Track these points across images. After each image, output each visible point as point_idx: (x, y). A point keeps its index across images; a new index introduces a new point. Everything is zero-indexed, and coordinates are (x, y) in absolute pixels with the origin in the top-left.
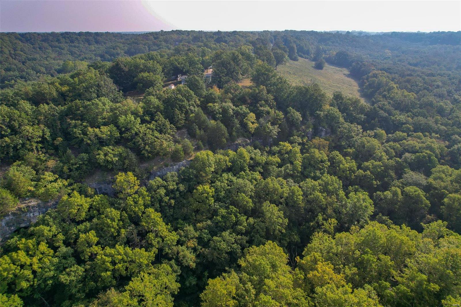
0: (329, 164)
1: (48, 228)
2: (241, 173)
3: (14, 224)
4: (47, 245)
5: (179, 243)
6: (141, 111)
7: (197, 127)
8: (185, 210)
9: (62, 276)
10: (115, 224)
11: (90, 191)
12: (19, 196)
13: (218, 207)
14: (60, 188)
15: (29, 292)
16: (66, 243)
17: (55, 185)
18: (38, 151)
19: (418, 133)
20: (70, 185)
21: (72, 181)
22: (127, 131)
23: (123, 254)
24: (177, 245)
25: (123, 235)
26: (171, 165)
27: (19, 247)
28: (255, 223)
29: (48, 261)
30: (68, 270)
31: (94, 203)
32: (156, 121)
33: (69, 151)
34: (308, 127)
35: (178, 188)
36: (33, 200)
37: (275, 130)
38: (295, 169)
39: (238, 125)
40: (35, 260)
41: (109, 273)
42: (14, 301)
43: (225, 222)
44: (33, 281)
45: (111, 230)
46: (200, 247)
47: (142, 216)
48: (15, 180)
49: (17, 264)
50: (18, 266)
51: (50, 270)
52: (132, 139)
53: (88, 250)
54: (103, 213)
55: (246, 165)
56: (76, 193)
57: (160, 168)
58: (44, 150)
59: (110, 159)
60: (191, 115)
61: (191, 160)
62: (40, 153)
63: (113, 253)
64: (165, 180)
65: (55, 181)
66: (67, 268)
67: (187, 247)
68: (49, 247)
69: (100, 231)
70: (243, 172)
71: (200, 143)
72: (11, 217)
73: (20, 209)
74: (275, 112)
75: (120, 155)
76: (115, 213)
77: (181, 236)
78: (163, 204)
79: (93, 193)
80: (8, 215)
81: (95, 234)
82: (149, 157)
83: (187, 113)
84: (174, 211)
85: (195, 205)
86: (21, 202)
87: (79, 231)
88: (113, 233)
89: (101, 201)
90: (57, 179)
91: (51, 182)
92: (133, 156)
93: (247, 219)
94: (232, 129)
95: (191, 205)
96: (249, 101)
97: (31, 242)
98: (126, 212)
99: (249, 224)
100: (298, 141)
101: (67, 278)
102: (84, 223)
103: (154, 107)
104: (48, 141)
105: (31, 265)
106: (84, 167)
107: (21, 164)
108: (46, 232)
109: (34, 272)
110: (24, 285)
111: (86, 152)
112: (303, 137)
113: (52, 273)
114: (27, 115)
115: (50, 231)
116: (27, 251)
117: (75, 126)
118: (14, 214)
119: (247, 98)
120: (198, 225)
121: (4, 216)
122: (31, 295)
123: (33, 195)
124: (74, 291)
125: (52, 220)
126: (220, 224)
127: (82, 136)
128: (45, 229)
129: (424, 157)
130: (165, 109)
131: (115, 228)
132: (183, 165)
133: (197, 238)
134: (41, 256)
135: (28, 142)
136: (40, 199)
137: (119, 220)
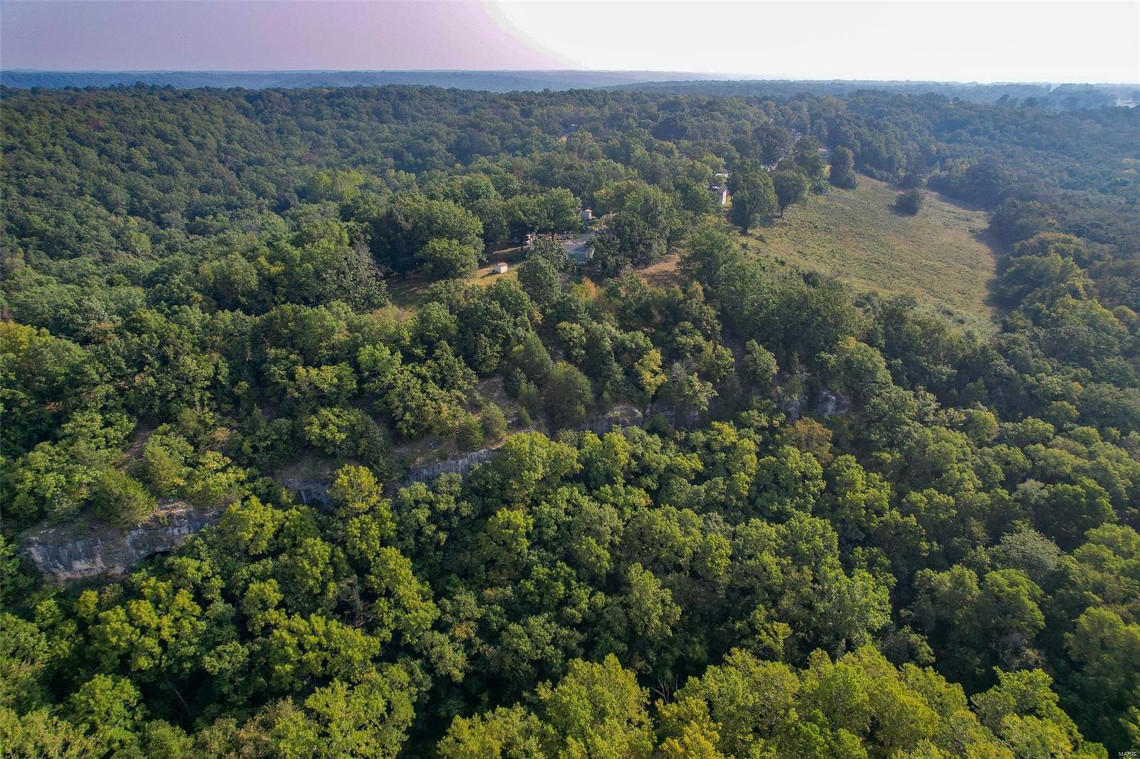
0: (823, 485)
1: (197, 563)
2: (602, 488)
3: (144, 546)
4: (192, 596)
5: (439, 626)
6: (407, 336)
7: (523, 375)
8: (466, 557)
9: (207, 659)
10: (316, 571)
11: (284, 497)
12: (157, 493)
13: (535, 559)
14: (230, 486)
15: (153, 677)
16: (227, 595)
17: (222, 477)
18: (203, 406)
19: (1085, 429)
20: (251, 479)
21: (255, 472)
22: (375, 376)
23: (321, 633)
24: (433, 628)
25: (331, 595)
26: (454, 458)
27: (142, 593)
28: (606, 606)
29: (190, 626)
30: (219, 648)
31: (287, 524)
32: (436, 359)
33: (257, 411)
34: (790, 391)
35: (457, 509)
36: (180, 504)
37: (704, 393)
38: (732, 489)
39: (619, 377)
40: (166, 621)
41: (288, 667)
42: (122, 691)
43: (541, 596)
44: (161, 660)
45: (307, 582)
46: (478, 641)
47: (374, 561)
48: (152, 464)
49: (136, 623)
50: (136, 628)
51: (191, 644)
52: (382, 396)
53: (260, 616)
54: (300, 546)
55: (618, 471)
56: (255, 500)
57: (429, 462)
58: (214, 404)
59: (329, 436)
60: (516, 349)
61: (498, 450)
62: (207, 409)
63: (303, 629)
64: (434, 490)
65: (224, 470)
66: (219, 643)
67: (453, 639)
68: (193, 600)
69: (287, 579)
70: (607, 487)
71: (524, 412)
72: (141, 532)
73: (156, 519)
74: (715, 348)
75: (351, 429)
76: (320, 548)
77: (444, 611)
78: (423, 539)
79: (290, 501)
80: (137, 529)
81: (277, 587)
82: (410, 436)
83: (507, 342)
84: (444, 556)
85: (489, 549)
86: (160, 505)
87: (253, 574)
88: (311, 590)
89: (302, 519)
90: (228, 466)
91: (217, 471)
92: (378, 433)
93: (593, 594)
94: (604, 383)
95: (480, 547)
96: (658, 319)
97: (163, 587)
98: (344, 550)
99: (592, 607)
100: (756, 424)
101: (215, 664)
102: (264, 561)
103: (437, 329)
104: (223, 387)
105: (159, 629)
106: (281, 446)
107: (170, 431)
108: (191, 572)
109: (163, 643)
110: (144, 663)
111: (290, 415)
112: (772, 414)
113: (192, 650)
114: (193, 333)
115: (199, 569)
116: (156, 602)
117: (276, 360)
118: (146, 527)
119: (654, 312)
120: (488, 592)
121: (130, 529)
122: (154, 682)
123: (182, 495)
124: (225, 689)
125: (205, 547)
126: (529, 598)
127: (286, 381)
128: (190, 565)
129: (1077, 496)
130: (460, 331)
131: (317, 579)
132: (480, 460)
133: (477, 620)
134: (178, 614)
135: (187, 388)
136: (193, 504)
137: (326, 564)
